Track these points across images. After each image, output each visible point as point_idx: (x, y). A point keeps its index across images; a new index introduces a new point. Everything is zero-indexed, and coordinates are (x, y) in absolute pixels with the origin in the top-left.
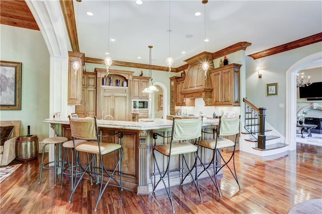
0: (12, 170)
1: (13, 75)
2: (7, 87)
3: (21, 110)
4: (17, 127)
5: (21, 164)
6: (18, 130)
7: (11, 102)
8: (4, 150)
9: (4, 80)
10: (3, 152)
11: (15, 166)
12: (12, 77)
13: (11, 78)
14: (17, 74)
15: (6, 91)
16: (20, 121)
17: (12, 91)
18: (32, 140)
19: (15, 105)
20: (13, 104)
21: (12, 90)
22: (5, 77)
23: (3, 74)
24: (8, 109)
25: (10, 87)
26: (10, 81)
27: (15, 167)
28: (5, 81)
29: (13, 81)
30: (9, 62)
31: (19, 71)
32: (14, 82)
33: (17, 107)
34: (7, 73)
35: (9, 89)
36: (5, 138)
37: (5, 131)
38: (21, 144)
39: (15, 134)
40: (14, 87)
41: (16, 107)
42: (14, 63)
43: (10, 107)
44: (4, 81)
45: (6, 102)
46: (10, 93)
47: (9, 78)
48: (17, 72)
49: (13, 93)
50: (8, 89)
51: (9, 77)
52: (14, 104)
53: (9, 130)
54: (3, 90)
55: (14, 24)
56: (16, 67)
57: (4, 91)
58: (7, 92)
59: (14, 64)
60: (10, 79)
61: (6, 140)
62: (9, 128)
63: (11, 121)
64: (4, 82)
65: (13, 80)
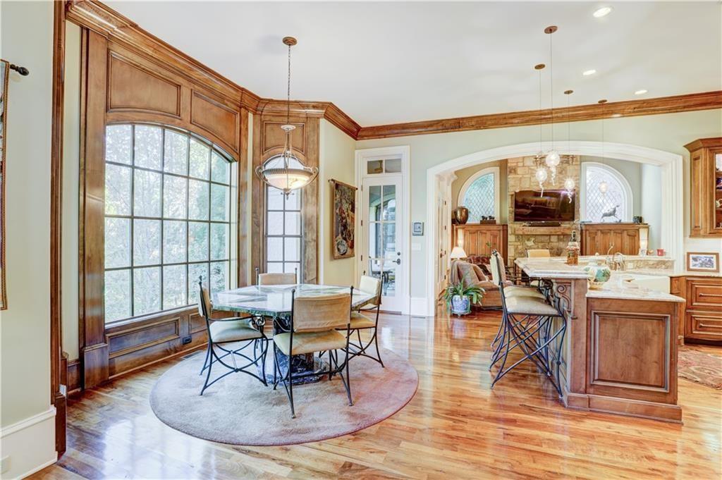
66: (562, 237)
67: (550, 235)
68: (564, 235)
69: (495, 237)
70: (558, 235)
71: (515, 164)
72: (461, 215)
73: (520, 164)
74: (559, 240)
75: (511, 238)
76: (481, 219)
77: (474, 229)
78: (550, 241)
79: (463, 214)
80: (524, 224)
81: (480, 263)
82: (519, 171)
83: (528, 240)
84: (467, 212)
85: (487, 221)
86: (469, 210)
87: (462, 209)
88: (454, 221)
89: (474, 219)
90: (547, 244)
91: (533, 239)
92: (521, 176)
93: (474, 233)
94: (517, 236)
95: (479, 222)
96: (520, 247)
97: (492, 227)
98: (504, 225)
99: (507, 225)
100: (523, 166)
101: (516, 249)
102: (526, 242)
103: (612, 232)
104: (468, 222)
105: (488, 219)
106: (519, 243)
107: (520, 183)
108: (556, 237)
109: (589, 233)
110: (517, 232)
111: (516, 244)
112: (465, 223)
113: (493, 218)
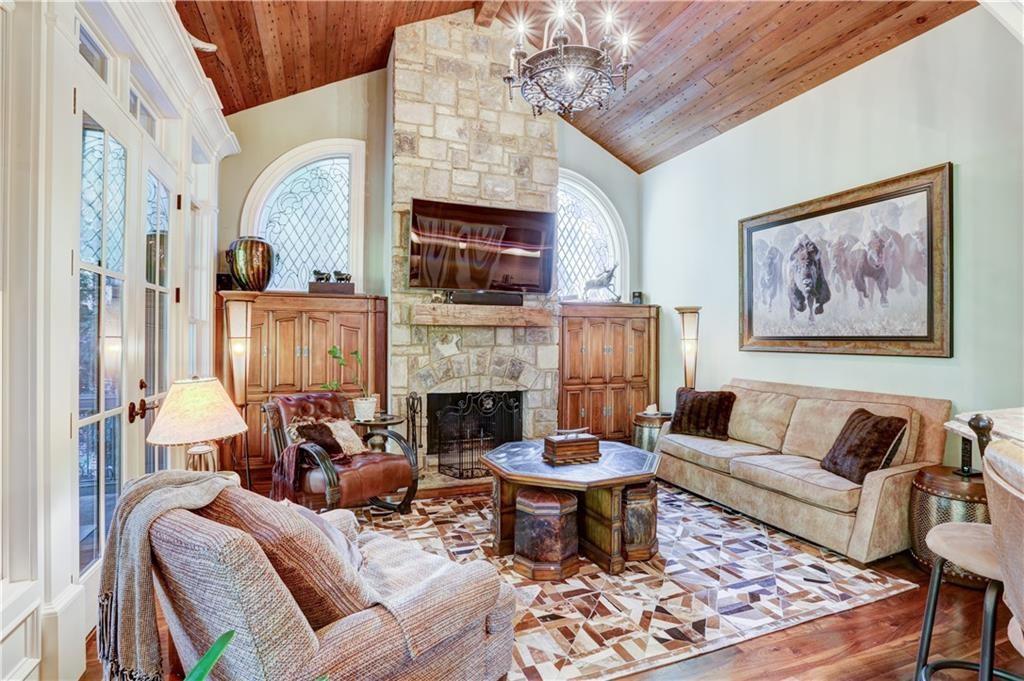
0: (870, 590)
1: (920, 223)
2: (903, 269)
3: (951, 356)
4: (932, 423)
5: (917, 586)
6: (938, 440)
7: (915, 324)
8: (862, 503)
9: (892, 249)
10: (857, 508)
11: (891, 582)
12: (917, 229)
13: (916, 233)
14: (934, 212)
15: (899, 287)
16: (950, 402)
17: (918, 283)
18: (971, 496)
19: (929, 338)
20: (924, 333)
21: (918, 279)
22: (897, 236)
23: (889, 228)
24: (906, 352)
25: (913, 268)
26: (912, 247)
27: (888, 586)
28: (898, 250)
29: (923, 247)
30: (907, 177)
31: (942, 199)
32: (926, 247)
33: (938, 343)
34: (901, 218)
35: (910, 278)
36: (874, 460)
37: (876, 434)
38: (924, 501)
39: (921, 452)
40: (926, 269)
41: (931, 345)
42: (923, 173)
43: (912, 344)
44: (894, 252)
45: (900, 328)
46: (914, 293)
47: (908, 235)
48: (935, 205)
49: (923, 288)
50: (906, 278)
51: (909, 232)
52: (926, 334)
53: (887, 431)
54: (890, 283)
55: (920, 26)
56: (929, 189)
57: (892, 287)
58: (902, 289)
59: (923, 177)
60: (911, 238)
61: (876, 468)
62: (889, 426)
63: (914, 398)
64: (893, 256)
65: (922, 239)
66: (521, 332)
67: (495, 327)
68: (530, 327)
69: (353, 330)
70: (514, 327)
71: (413, 129)
72: (249, 261)
73: (427, 131)
74: (516, 340)
75: (398, 335)
76: (313, 279)
77: (291, 306)
78: (496, 345)
79: (257, 263)
80: (434, 295)
81: (311, 420)
82: (425, 148)
83: (444, 340)
84: (268, 256)
85: (329, 286)
86: (275, 249)
87: (253, 244)
88: (225, 281)
89: (289, 279)
90: (489, 349)
91: (455, 338)
92: (427, 164)
93: (292, 319)
94: (416, 328)
95: (306, 290)
96: (423, 360)
97: (343, 304)
98: (376, 298)
99: (385, 300)
100: (434, 138)
101: (412, 366)
102: (439, 345)
103: (608, 322)
104: (270, 288)
105: (333, 279)
106: (419, 350)
107: (425, 183)
108: (510, 331)
109: (570, 324)
110: (417, 319)
111: (412, 350)
112: (261, 288)
113: (348, 279)
